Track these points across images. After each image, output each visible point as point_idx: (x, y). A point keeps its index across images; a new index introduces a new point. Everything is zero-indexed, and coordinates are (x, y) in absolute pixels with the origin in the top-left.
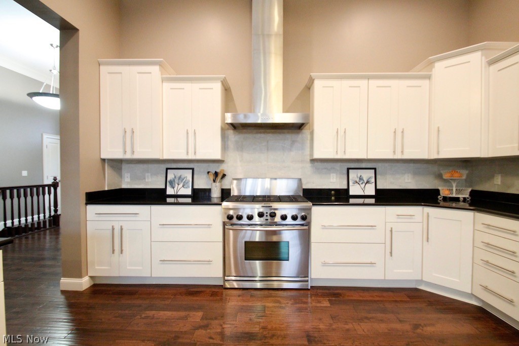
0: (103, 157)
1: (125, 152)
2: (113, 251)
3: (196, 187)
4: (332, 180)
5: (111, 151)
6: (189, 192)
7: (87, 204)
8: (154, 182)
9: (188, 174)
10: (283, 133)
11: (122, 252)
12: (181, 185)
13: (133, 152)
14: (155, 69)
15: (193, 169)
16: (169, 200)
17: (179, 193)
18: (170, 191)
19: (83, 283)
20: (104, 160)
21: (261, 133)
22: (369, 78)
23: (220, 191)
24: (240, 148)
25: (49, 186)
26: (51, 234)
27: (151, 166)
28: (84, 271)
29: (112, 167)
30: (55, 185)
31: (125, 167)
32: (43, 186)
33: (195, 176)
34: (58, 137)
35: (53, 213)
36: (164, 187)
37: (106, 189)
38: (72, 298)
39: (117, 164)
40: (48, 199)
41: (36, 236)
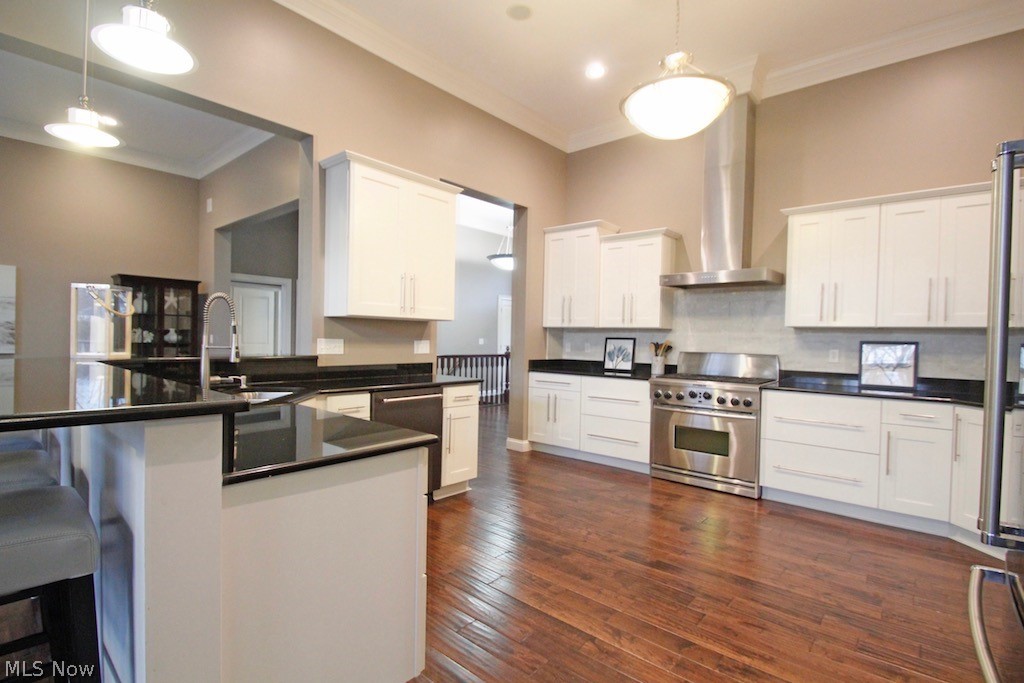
0: (545, 325)
1: (563, 320)
2: (548, 418)
3: (637, 361)
4: (831, 360)
5: (552, 320)
6: (628, 366)
7: (529, 371)
8: (593, 354)
9: (629, 345)
10: (753, 290)
11: (555, 420)
12: (621, 358)
13: (570, 321)
14: (593, 231)
15: (634, 340)
16: (606, 374)
17: (618, 368)
18: (609, 365)
19: (524, 446)
20: (545, 329)
21: (720, 292)
22: (881, 203)
23: (663, 367)
24: (693, 313)
25: (502, 356)
26: (502, 410)
27: (590, 335)
28: (524, 435)
29: (554, 336)
30: (507, 356)
31: (566, 335)
32: (497, 356)
33: (637, 348)
34: (510, 298)
35: (504, 388)
36: (602, 360)
37: (547, 358)
38: (515, 455)
39: (558, 333)
40: (501, 370)
41: (489, 409)
